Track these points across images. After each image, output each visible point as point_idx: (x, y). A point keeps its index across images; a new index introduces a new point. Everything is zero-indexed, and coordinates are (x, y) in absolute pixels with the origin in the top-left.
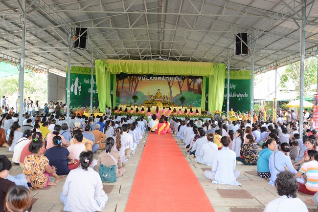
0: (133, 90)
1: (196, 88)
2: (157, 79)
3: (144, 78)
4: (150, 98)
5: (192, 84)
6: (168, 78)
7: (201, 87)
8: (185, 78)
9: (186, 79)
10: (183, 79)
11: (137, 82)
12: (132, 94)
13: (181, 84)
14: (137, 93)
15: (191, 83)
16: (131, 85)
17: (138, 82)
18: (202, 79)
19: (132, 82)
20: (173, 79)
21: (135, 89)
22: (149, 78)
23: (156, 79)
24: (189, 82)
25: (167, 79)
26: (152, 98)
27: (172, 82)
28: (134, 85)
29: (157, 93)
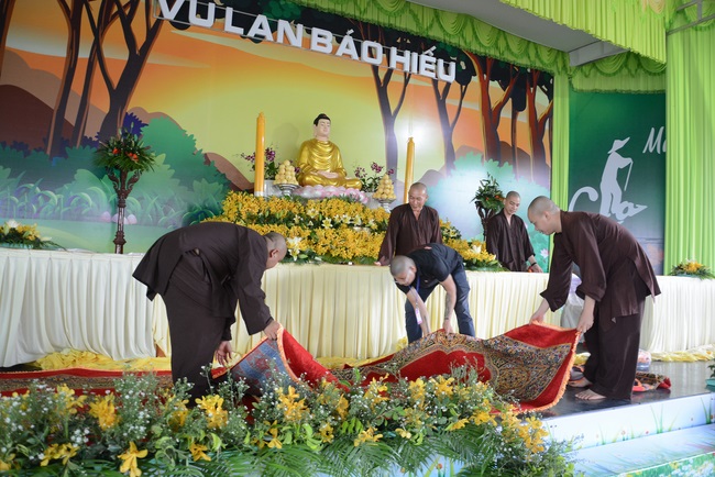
0: (101, 103)
1: (524, 141)
2: (307, 43)
3: (202, 12)
4: (272, 171)
5: (506, 113)
6: (379, 47)
7: (546, 140)
8: (470, 72)
9: (475, 80)
10: (463, 78)
11: (140, 38)
12: (92, 129)
13: (452, 101)
14: (135, 124)
15: (501, 106)
16: (84, 53)
17: (152, 32)
18: (550, 94)
19: (99, 32)
20: (408, 60)
21: (120, 94)
22: (244, 22)
23: (297, 41)
24: (493, 106)
25: (371, 54)
26: (288, 176)
27: (397, 79)
28: (116, 53)
29: (312, 144)
